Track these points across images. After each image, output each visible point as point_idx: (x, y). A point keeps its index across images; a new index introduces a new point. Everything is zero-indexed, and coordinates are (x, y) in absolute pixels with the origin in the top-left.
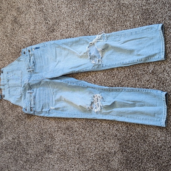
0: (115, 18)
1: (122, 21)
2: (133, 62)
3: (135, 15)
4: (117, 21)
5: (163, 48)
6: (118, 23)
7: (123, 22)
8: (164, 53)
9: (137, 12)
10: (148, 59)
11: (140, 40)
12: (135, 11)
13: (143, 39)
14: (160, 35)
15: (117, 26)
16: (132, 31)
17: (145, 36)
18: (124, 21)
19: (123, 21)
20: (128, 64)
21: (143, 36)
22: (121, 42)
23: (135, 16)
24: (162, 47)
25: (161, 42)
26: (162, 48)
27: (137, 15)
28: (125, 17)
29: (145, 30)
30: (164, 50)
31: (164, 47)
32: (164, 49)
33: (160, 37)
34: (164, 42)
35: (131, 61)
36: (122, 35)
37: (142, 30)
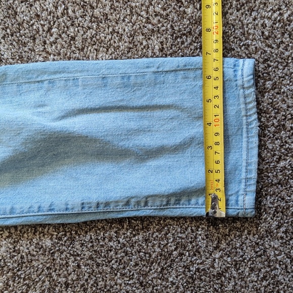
0: (44, 14)
1: (73, 38)
2: (101, 209)
3: (145, 31)
4: (50, 29)
5: (248, 164)
6: (52, 39)
7: (79, 43)
8: (253, 188)
9: (155, 21)
10: (178, 202)
11: (144, 113)
12: (143, 13)
13: (157, 113)
14: (243, 106)
15: (44, 54)
16: (104, 71)
17: (168, 101)
18: (84, 40)
19: (79, 39)
20: (78, 214)
21: (157, 101)
22: (50, 113)
23: (141, 37)
24: (244, 157)
25: (245, 135)
26: (244, 164)
27: (153, 31)
28: (95, 25)
29: (171, 77)
30: (254, 175)
31: (255, 159)
32: (254, 167)
33: (243, 113)
34: (255, 140)
35: (94, 205)
36: (58, 84)
37: (155, 73)
